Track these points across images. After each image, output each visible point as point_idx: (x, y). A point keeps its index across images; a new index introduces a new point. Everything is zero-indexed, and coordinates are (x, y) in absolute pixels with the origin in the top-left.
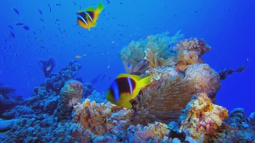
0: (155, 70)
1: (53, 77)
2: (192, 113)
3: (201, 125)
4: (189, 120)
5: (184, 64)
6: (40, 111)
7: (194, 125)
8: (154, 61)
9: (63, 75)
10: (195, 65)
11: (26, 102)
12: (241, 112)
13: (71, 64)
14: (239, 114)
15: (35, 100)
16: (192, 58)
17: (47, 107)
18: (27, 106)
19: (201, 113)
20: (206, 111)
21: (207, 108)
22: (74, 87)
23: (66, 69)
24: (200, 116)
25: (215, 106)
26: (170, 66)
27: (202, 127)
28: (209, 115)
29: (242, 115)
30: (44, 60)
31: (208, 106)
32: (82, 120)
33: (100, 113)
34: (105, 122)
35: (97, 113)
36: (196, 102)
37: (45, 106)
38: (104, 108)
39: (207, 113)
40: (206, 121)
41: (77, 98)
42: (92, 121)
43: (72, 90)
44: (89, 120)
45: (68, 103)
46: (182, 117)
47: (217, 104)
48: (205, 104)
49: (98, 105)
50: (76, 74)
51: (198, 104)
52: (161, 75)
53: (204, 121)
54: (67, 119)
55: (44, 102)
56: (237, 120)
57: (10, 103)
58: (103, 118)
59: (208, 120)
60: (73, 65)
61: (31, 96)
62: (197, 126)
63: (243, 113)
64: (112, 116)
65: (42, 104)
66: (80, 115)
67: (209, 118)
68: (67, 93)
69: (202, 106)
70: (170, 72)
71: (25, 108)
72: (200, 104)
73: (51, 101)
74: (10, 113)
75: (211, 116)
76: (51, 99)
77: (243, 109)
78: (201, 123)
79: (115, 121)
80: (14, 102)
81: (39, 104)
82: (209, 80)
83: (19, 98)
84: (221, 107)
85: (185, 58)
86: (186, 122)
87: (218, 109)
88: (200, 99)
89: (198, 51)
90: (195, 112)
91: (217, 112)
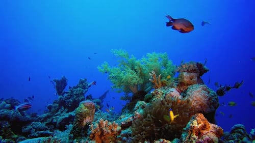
0: (159, 90)
1: (66, 95)
2: (192, 132)
3: (200, 142)
4: (189, 138)
5: (184, 85)
6: (53, 127)
7: (194, 142)
8: (158, 82)
9: (75, 92)
10: (195, 86)
11: (40, 119)
12: (241, 128)
13: (82, 82)
14: (239, 130)
15: (48, 117)
16: (191, 79)
17: (60, 123)
18: (42, 122)
19: (199, 131)
20: (204, 130)
21: (204, 127)
22: (88, 107)
23: (77, 87)
24: (199, 134)
25: (212, 125)
26: (172, 87)
28: (207, 134)
29: (242, 132)
30: (57, 79)
31: (205, 125)
32: (97, 137)
33: (112, 131)
34: (116, 139)
35: (109, 131)
36: (195, 122)
37: (58, 122)
38: (115, 126)
39: (205, 132)
40: (204, 138)
41: (90, 116)
42: (105, 138)
43: (86, 109)
44: (103, 138)
45: (83, 122)
46: (183, 135)
47: (213, 123)
48: (203, 123)
49: (110, 124)
50: (86, 91)
51: (196, 123)
52: (164, 95)
53: (202, 139)
54: (81, 136)
55: (57, 118)
56: (239, 136)
57: (26, 120)
58: (115, 135)
59: (205, 137)
60: (84, 84)
61: (45, 113)
63: (243, 129)
64: (122, 133)
65: (55, 121)
66: (95, 133)
67: (207, 136)
68: (82, 112)
69: (200, 125)
70: (172, 93)
71: (40, 124)
72: (198, 124)
73: (64, 117)
74: (26, 129)
75: (208, 134)
76: (63, 115)
77: (243, 125)
78: (200, 140)
79: (125, 138)
80: (30, 119)
81: (52, 121)
82: (207, 99)
83: (34, 115)
84: (217, 126)
85: (185, 79)
86: (187, 140)
87: (215, 128)
88: (198, 119)
89: (197, 73)
90: (194, 131)
91: (213, 131)
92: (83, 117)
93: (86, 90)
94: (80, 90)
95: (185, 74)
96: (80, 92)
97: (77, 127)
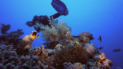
0: (71, 41)
1: (7, 35)
2: (98, 61)
3: (102, 67)
5: (83, 42)
7: (99, 66)
8: (70, 38)
9: (13, 35)
16: (87, 40)
21: (104, 60)
23: (15, 33)
24: (102, 62)
25: (107, 60)
27: (102, 68)
31: (105, 59)
36: (100, 56)
39: (104, 62)
43: (29, 40)
48: (104, 58)
51: (101, 57)
53: (103, 65)
59: (105, 65)
62: (100, 67)
68: (26, 41)
72: (102, 57)
85: (84, 40)
86: (95, 64)
87: (109, 61)
88: (102, 55)
89: (89, 38)
90: (99, 61)
91: (108, 62)
92: (26, 44)
93: (20, 35)
94: (17, 34)
95: (84, 37)
96: (17, 35)
97: (20, 49)
